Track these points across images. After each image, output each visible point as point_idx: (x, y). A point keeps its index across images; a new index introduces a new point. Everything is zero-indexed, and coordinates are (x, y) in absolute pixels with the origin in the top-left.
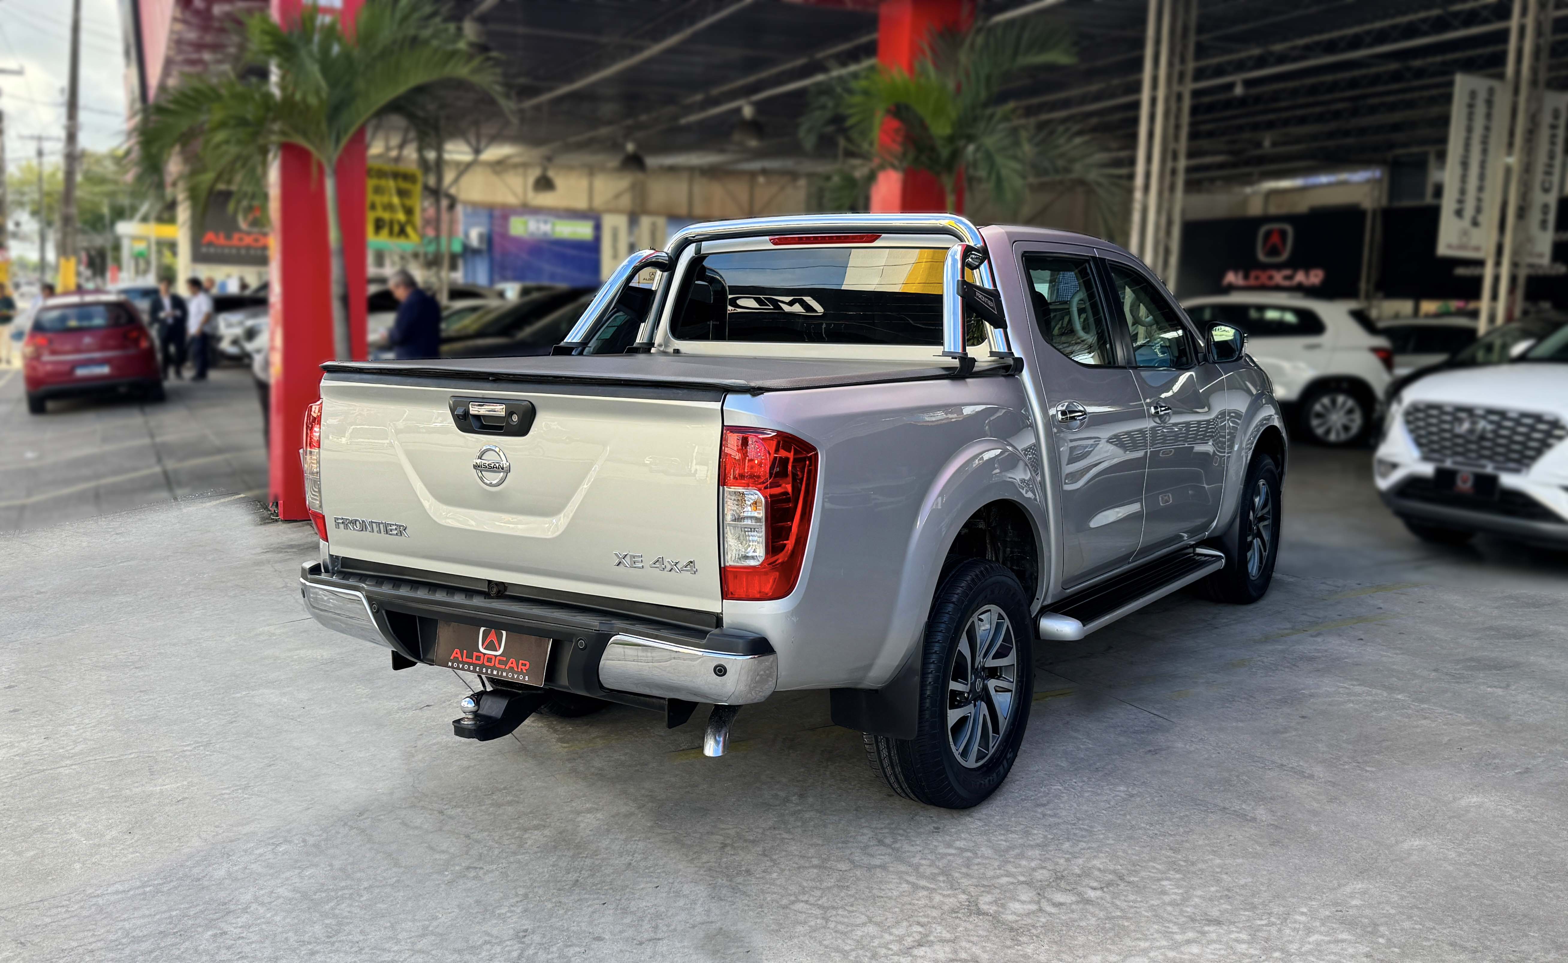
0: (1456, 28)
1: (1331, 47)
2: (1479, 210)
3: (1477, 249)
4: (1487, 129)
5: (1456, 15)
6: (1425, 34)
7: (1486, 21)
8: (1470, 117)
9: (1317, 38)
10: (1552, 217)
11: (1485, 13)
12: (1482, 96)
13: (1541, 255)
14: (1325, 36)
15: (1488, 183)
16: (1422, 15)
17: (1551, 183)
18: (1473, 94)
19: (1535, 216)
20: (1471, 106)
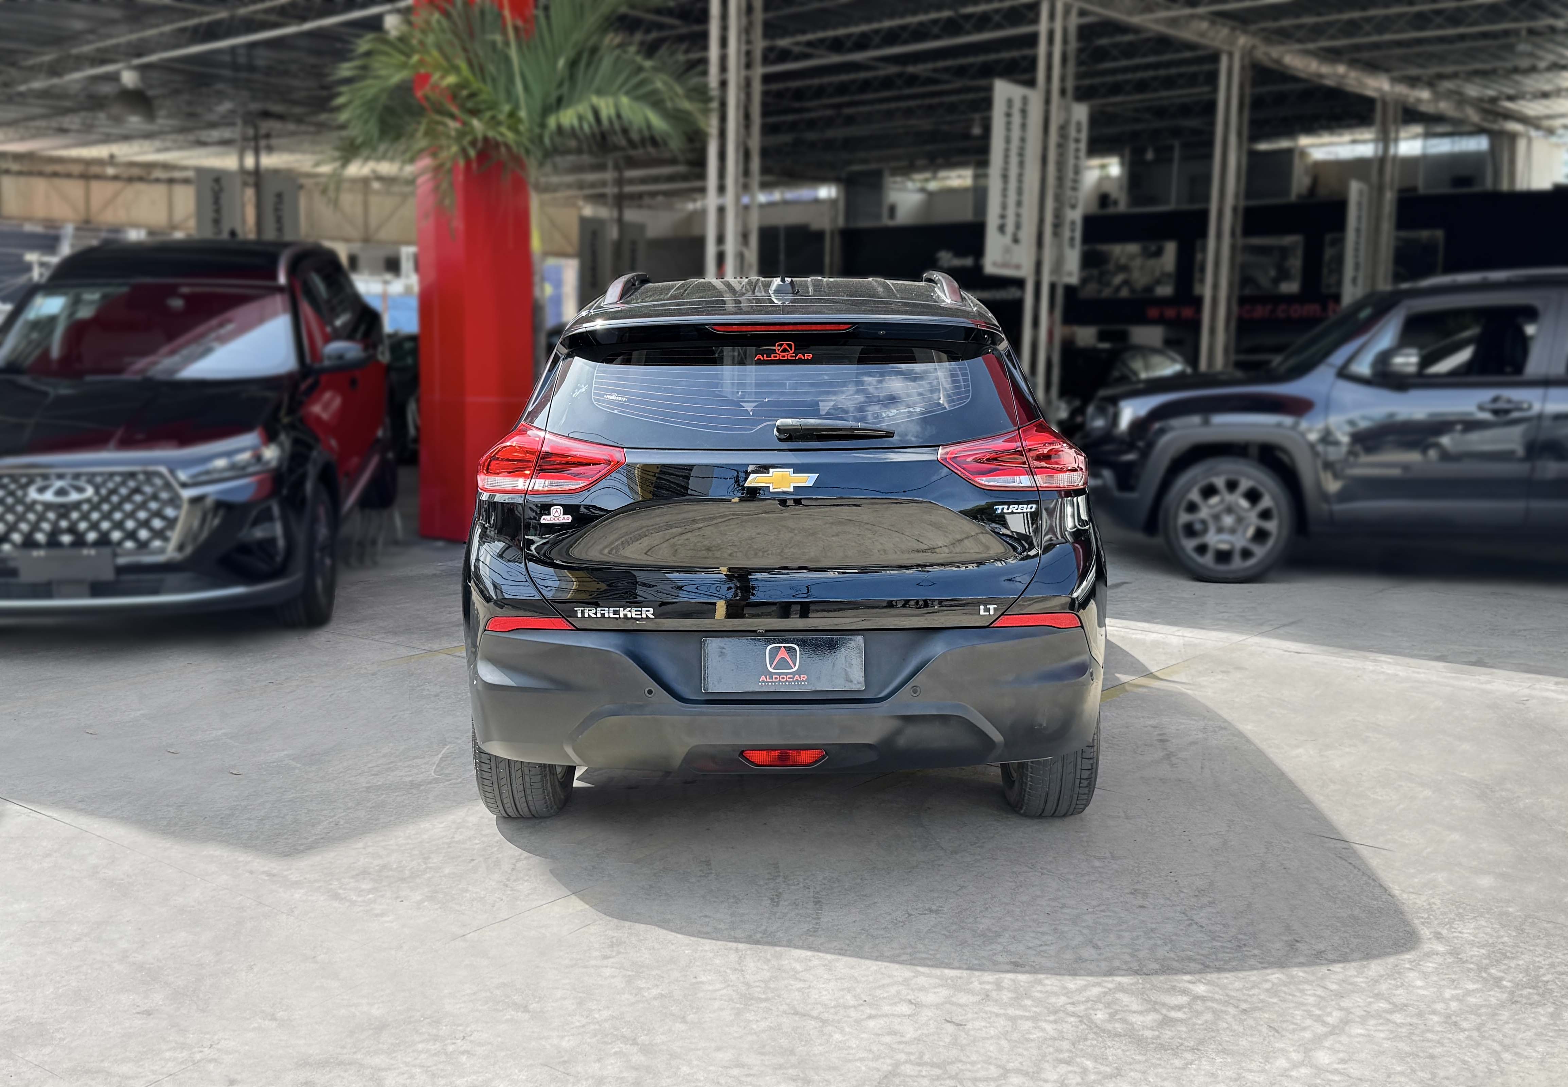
0: (968, 33)
1: (837, 45)
2: (1018, 226)
3: (1018, 267)
4: (1023, 140)
5: (968, 17)
6: (937, 37)
7: (999, 26)
8: (1008, 125)
9: (821, 35)
10: (1078, 235)
11: (997, 18)
12: (1017, 105)
13: (1070, 274)
14: (830, 33)
15: (1026, 199)
16: (933, 15)
18: (1010, 102)
19: (1067, 234)
20: (1008, 115)
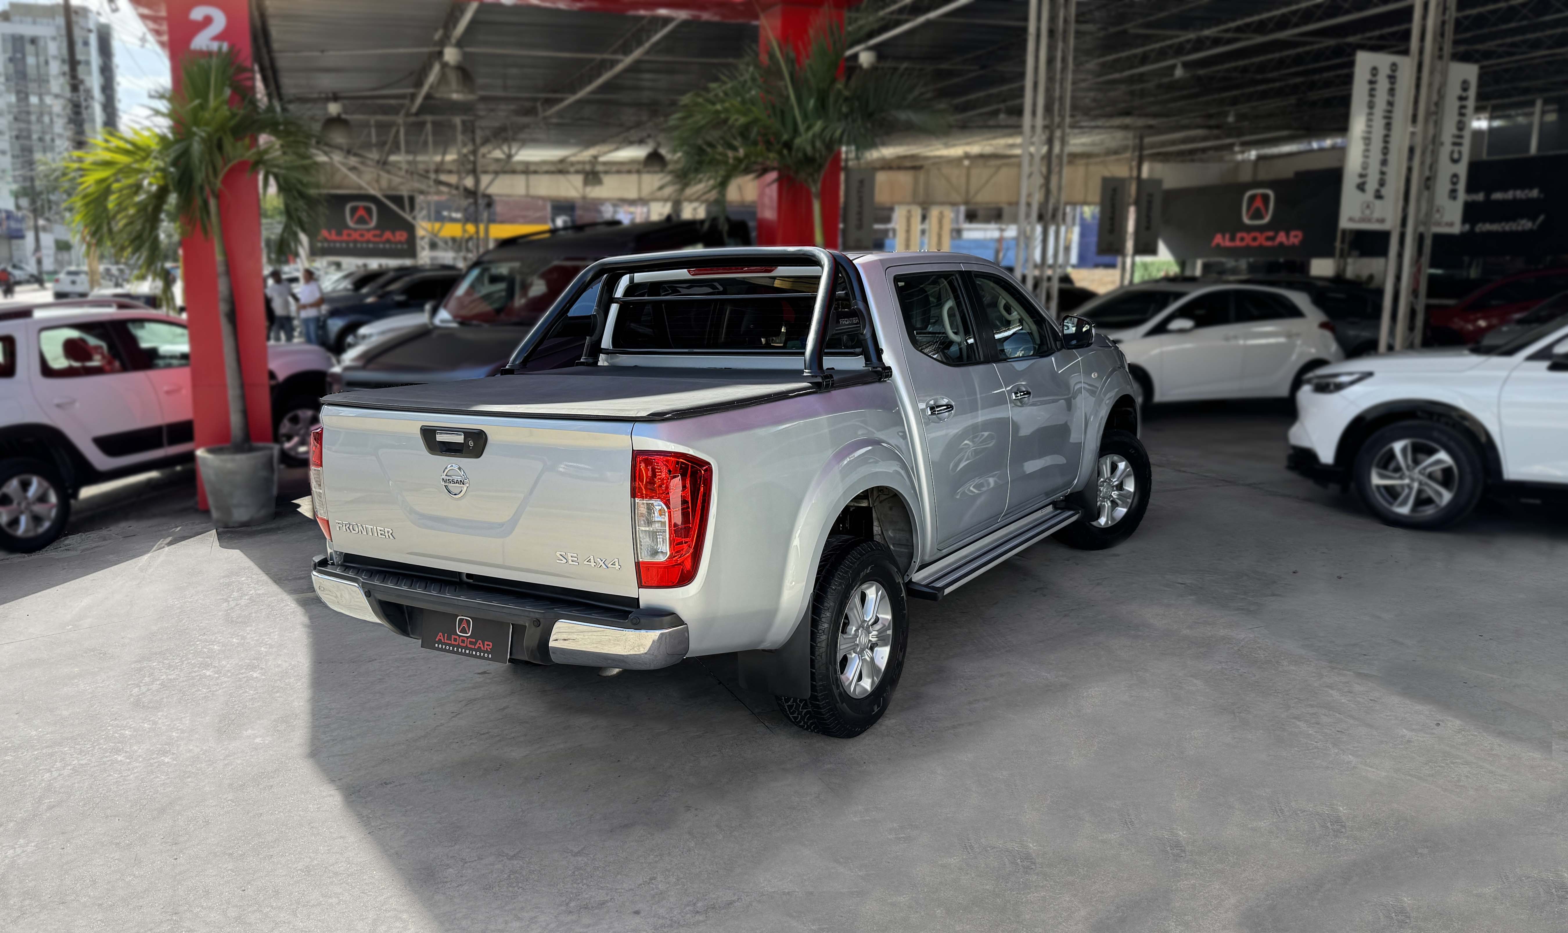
2: (1382, 183)
3: (1382, 221)
4: (1390, 104)
8: (1372, 93)
10: (1462, 184)
12: (1384, 72)
13: (1451, 224)
15: (1393, 157)
17: (1460, 153)
18: (1374, 71)
19: (1443, 186)
20: (1371, 82)
